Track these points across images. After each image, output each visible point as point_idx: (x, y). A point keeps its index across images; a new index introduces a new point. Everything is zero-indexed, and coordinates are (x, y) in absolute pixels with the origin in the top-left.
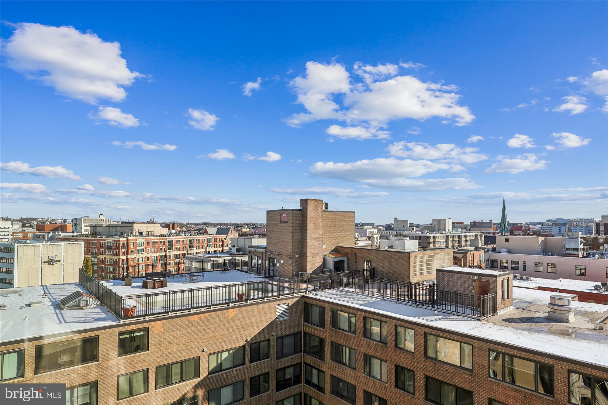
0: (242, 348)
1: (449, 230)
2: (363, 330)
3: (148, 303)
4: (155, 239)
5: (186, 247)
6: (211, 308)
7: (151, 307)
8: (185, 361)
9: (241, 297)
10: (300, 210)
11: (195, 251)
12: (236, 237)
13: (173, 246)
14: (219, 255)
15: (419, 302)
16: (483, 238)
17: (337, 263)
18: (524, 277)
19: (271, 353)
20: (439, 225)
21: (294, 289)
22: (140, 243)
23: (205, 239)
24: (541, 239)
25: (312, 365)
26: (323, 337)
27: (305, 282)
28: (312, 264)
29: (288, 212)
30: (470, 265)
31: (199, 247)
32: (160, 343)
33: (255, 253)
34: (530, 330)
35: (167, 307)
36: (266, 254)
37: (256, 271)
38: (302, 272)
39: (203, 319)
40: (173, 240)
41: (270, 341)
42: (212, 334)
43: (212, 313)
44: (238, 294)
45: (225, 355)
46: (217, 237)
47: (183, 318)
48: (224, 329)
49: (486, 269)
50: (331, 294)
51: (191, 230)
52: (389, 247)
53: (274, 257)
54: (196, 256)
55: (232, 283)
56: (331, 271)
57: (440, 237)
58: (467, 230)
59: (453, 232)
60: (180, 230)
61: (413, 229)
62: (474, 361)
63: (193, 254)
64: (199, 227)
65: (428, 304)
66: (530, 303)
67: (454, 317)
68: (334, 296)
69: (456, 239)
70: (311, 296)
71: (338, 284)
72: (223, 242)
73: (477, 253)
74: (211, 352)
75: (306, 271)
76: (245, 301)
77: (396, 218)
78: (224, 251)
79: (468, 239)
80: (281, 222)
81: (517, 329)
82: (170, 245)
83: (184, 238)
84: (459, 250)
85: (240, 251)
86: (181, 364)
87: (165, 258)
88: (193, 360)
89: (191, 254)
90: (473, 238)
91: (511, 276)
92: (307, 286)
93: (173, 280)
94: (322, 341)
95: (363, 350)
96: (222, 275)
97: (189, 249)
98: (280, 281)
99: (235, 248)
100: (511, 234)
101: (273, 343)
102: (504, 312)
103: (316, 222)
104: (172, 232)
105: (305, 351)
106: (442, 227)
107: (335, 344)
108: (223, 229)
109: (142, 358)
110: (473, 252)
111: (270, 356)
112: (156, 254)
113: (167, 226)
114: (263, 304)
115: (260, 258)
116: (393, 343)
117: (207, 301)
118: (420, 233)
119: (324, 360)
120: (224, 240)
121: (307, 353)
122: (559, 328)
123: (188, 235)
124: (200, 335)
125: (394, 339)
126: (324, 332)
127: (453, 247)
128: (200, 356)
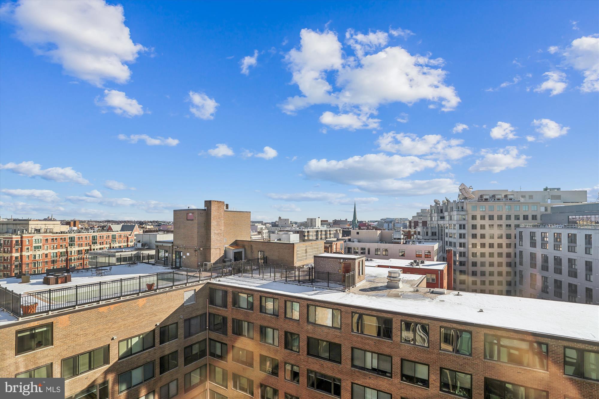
0: (152, 333)
1: (318, 226)
2: (259, 307)
3: (51, 299)
4: (54, 236)
5: (89, 243)
6: (120, 299)
7: (56, 303)
8: (93, 351)
9: (150, 287)
10: (205, 210)
11: (98, 246)
12: (141, 233)
13: (75, 243)
14: (124, 250)
15: (302, 282)
16: (341, 232)
17: (235, 253)
18: (369, 259)
19: (179, 333)
20: (311, 223)
21: (200, 277)
22: (37, 240)
23: (109, 236)
24: (379, 232)
25: (216, 339)
26: (226, 316)
27: (209, 271)
28: (215, 255)
29: (195, 211)
30: (335, 251)
31: (103, 243)
32: (66, 336)
33: (162, 247)
34: (377, 296)
35: (73, 301)
36: (173, 247)
37: (163, 263)
38: (206, 263)
39: (112, 309)
40: (74, 237)
41: (179, 323)
42: (123, 323)
43: (122, 303)
44: (148, 285)
45: (135, 340)
46: (122, 233)
47: (92, 310)
48: (134, 317)
49: (345, 253)
50: (232, 279)
51: (94, 227)
52: (278, 240)
53: (180, 250)
54: (101, 251)
55: (141, 275)
56: (231, 260)
57: (312, 232)
58: (331, 226)
59: (322, 228)
60: (82, 227)
61: (293, 226)
62: (342, 321)
63: (97, 249)
64: (102, 224)
65: (309, 282)
66: (375, 277)
67: (327, 291)
68: (234, 281)
69: (324, 233)
70: (215, 282)
71: (238, 271)
72: (128, 238)
73: (339, 243)
74: (121, 339)
75: (210, 261)
76: (155, 290)
77: (280, 217)
78: (129, 246)
79: (332, 232)
80: (187, 220)
81: (369, 296)
82: (72, 241)
83: (87, 235)
84: (326, 241)
85: (146, 246)
86: (89, 354)
87: (66, 254)
88: (103, 349)
89: (94, 250)
90: (335, 232)
91: (364, 259)
92: (212, 274)
93: (78, 275)
94: (225, 319)
95: (259, 323)
96: (129, 268)
97: (92, 245)
98: (187, 271)
99: (140, 244)
100: (359, 229)
101: (181, 325)
102: (361, 284)
103: (218, 220)
104: (73, 229)
105: (209, 329)
106: (313, 224)
107: (236, 320)
108: (127, 226)
109: (46, 353)
110: (337, 242)
111: (179, 337)
112: (56, 251)
113: (68, 223)
114: (172, 292)
115: (167, 252)
116: (284, 315)
117: (117, 293)
118: (298, 229)
119: (226, 334)
120: (129, 236)
121: (212, 330)
122: (394, 293)
123: (91, 232)
124: (110, 324)
125: (284, 312)
126: (227, 311)
127: (321, 239)
128: (109, 344)
